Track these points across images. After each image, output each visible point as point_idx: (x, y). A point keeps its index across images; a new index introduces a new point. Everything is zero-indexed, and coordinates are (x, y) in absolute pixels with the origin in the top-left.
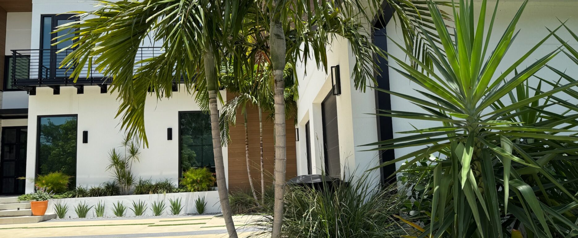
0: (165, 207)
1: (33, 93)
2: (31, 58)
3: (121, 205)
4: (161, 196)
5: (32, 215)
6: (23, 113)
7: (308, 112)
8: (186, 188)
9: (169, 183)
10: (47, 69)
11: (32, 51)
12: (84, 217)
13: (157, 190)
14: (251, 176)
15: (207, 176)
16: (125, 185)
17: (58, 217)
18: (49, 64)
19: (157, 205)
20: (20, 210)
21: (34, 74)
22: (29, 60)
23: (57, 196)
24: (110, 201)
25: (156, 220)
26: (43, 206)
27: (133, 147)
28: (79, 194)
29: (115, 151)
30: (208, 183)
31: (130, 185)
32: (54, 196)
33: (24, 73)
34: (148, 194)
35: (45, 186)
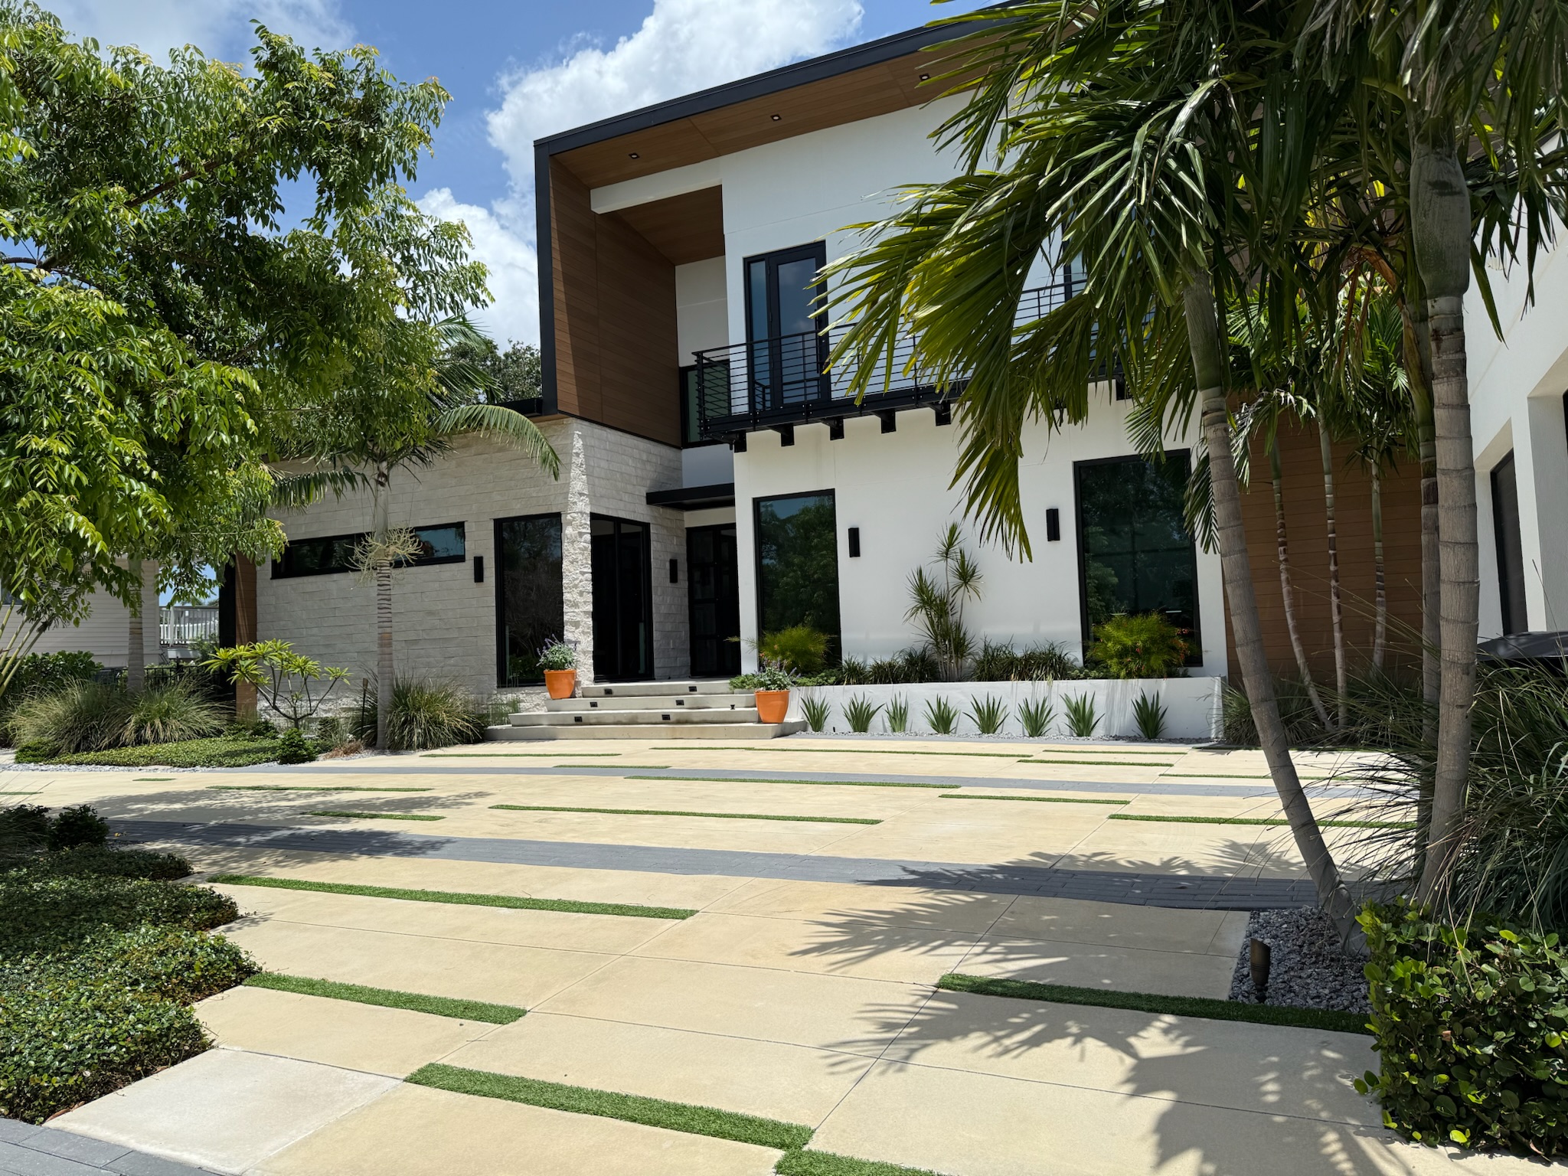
0: (1051, 715)
1: (741, 447)
2: (732, 365)
3: (945, 705)
4: (1042, 685)
5: (760, 721)
6: (723, 495)
7: (1507, 429)
8: (1106, 667)
9: (1058, 654)
10: (765, 388)
11: (732, 350)
12: (865, 730)
13: (1030, 670)
14: (1298, 639)
15: (1162, 636)
16: (951, 657)
17: (810, 728)
18: (767, 374)
19: (1032, 709)
20: (736, 709)
21: (740, 405)
22: (728, 370)
23: (805, 680)
24: (920, 695)
25: (1035, 748)
26: (780, 703)
27: (963, 562)
28: (851, 676)
29: (924, 574)
30: (1166, 657)
31: (962, 656)
32: (799, 681)
33: (719, 403)
34: (1008, 679)
35: (779, 658)
